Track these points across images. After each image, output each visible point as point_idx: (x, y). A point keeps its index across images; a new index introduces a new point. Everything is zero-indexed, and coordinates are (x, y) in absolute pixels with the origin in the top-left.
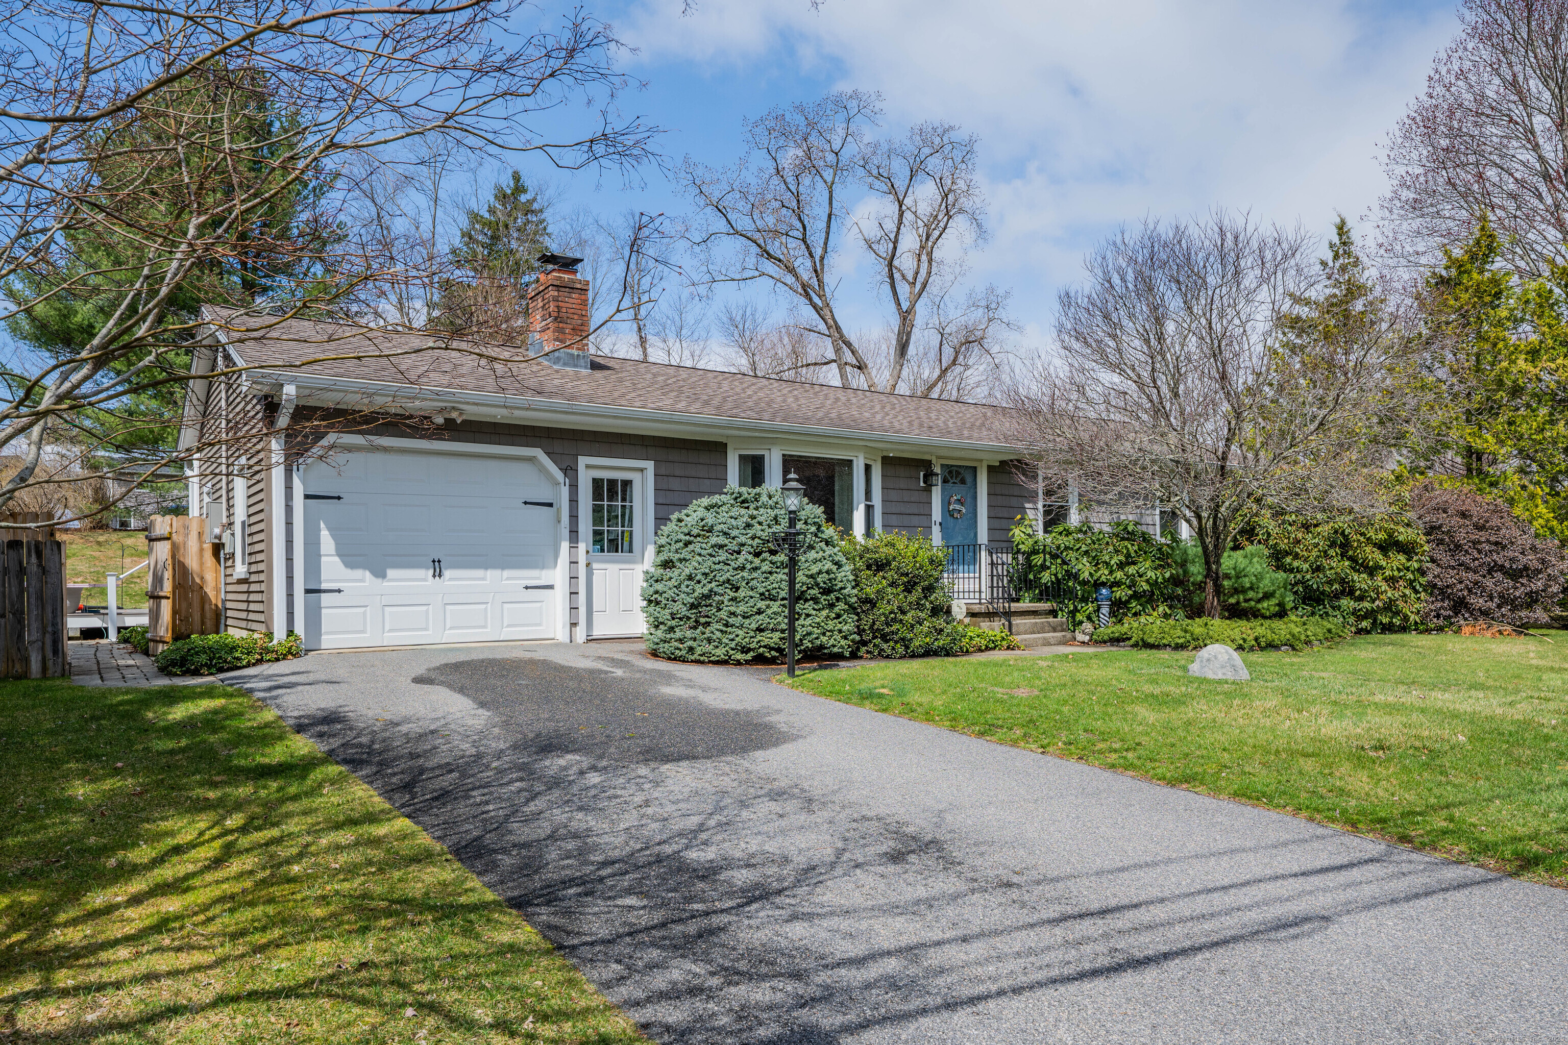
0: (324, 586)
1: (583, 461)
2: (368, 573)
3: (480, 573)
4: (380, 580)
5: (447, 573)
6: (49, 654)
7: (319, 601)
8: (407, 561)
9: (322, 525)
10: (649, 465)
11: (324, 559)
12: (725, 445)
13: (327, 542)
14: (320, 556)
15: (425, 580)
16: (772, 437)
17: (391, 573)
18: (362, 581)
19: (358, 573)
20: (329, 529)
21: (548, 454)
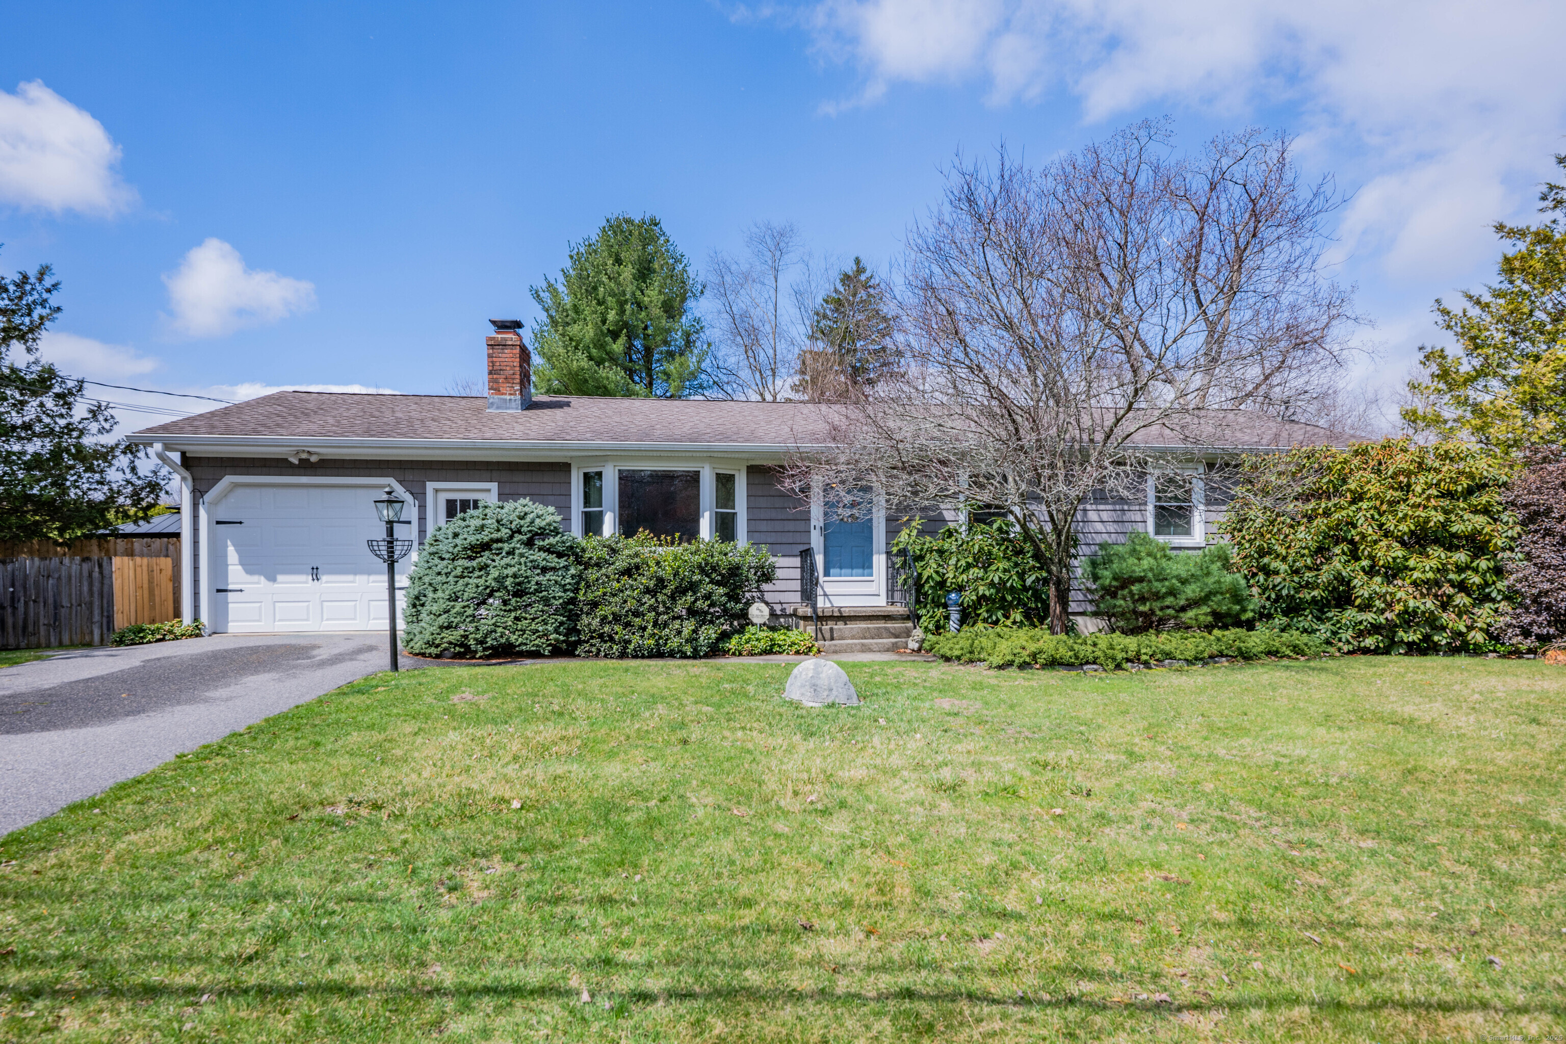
0: (230, 587)
1: (430, 486)
2: (262, 578)
3: (350, 577)
4: (270, 584)
5: (324, 578)
6: (105, 631)
7: (227, 598)
8: (292, 569)
9: (229, 543)
10: (494, 486)
11: (230, 568)
12: (570, 465)
13: (232, 555)
14: (227, 565)
15: (306, 582)
16: (605, 456)
17: (280, 578)
18: (258, 583)
19: (255, 578)
20: (234, 545)
21: (400, 482)
